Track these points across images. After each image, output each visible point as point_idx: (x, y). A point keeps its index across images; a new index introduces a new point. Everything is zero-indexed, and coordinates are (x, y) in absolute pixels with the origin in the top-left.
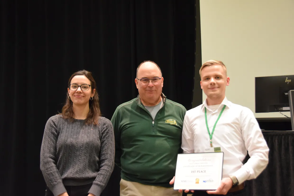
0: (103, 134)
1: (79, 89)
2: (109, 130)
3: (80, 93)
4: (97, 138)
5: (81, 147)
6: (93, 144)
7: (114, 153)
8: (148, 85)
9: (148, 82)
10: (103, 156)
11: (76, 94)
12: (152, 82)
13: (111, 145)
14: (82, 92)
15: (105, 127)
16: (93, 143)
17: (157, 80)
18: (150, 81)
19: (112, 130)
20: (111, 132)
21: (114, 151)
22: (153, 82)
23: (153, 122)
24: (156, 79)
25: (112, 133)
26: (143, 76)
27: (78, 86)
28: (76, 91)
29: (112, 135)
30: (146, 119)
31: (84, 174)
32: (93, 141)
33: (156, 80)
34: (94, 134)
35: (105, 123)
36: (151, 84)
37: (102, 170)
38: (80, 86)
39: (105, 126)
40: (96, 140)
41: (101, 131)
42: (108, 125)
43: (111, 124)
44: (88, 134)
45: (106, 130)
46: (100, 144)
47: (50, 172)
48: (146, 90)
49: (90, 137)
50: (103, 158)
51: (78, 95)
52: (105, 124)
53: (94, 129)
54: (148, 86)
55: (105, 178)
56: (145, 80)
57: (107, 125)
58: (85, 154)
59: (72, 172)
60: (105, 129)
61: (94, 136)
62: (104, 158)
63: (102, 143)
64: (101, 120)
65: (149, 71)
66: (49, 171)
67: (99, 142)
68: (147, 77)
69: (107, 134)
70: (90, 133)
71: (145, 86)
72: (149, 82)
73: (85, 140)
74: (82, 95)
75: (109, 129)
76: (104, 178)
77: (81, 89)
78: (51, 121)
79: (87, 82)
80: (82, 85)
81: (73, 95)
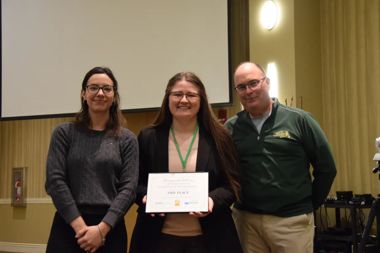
0: (124, 151)
1: (101, 92)
2: (132, 147)
3: (102, 97)
4: (118, 156)
6: (113, 163)
7: (137, 175)
11: (96, 98)
13: (134, 165)
14: (104, 95)
15: (127, 143)
16: (113, 161)
19: (137, 146)
20: (136, 148)
21: (137, 173)
25: (136, 150)
27: (100, 88)
28: (97, 95)
29: (136, 152)
32: (114, 159)
34: (114, 151)
35: (129, 137)
37: (121, 194)
38: (102, 88)
39: (127, 141)
40: (117, 158)
41: (123, 148)
42: (132, 140)
43: (136, 139)
44: (107, 150)
45: (129, 145)
46: (121, 163)
47: (63, 189)
49: (109, 154)
51: (100, 100)
52: (127, 138)
53: (114, 143)
55: (122, 203)
57: (130, 139)
60: (127, 144)
61: (114, 153)
63: (123, 161)
64: (123, 133)
66: (61, 189)
67: (120, 161)
69: (129, 151)
70: (109, 148)
74: (105, 99)
75: (132, 144)
76: (120, 203)
77: (104, 92)
78: (60, 130)
79: (110, 82)
80: (104, 86)
81: (92, 99)
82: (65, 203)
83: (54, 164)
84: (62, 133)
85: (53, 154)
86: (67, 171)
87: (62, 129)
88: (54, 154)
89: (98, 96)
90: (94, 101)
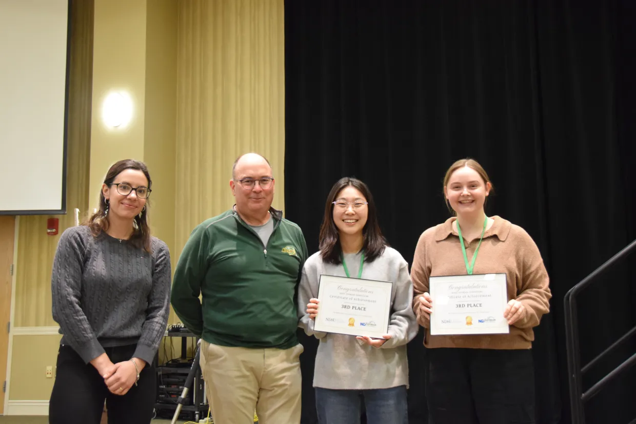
1: (133, 195)
3: (135, 200)
5: (127, 288)
8: (253, 188)
9: (253, 184)
10: (156, 302)
11: (126, 201)
12: (259, 184)
14: (137, 199)
15: (162, 256)
17: (268, 182)
18: (257, 182)
22: (261, 184)
23: (265, 251)
24: (265, 180)
26: (244, 175)
27: (133, 189)
28: (128, 197)
30: (251, 245)
31: (122, 332)
33: (265, 182)
35: (162, 249)
36: (257, 187)
37: (155, 323)
38: (135, 189)
39: (162, 253)
41: (156, 262)
42: (166, 253)
44: (138, 266)
48: (250, 198)
50: (155, 304)
51: (131, 204)
54: (254, 190)
56: (248, 181)
57: (164, 252)
58: (134, 300)
59: (112, 328)
61: (146, 270)
62: (158, 305)
63: (155, 280)
64: (154, 243)
65: (255, 168)
68: (251, 176)
70: (140, 264)
71: (248, 191)
72: (255, 184)
73: (134, 276)
74: (136, 204)
77: (136, 195)
78: (77, 236)
79: (144, 183)
80: (139, 187)
81: (121, 201)
82: (87, 334)
83: (67, 280)
84: (79, 239)
85: (65, 266)
86: (82, 290)
87: (79, 235)
88: (67, 266)
89: (130, 199)
90: (122, 203)
